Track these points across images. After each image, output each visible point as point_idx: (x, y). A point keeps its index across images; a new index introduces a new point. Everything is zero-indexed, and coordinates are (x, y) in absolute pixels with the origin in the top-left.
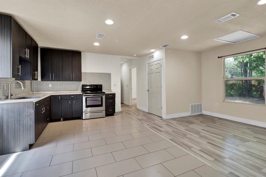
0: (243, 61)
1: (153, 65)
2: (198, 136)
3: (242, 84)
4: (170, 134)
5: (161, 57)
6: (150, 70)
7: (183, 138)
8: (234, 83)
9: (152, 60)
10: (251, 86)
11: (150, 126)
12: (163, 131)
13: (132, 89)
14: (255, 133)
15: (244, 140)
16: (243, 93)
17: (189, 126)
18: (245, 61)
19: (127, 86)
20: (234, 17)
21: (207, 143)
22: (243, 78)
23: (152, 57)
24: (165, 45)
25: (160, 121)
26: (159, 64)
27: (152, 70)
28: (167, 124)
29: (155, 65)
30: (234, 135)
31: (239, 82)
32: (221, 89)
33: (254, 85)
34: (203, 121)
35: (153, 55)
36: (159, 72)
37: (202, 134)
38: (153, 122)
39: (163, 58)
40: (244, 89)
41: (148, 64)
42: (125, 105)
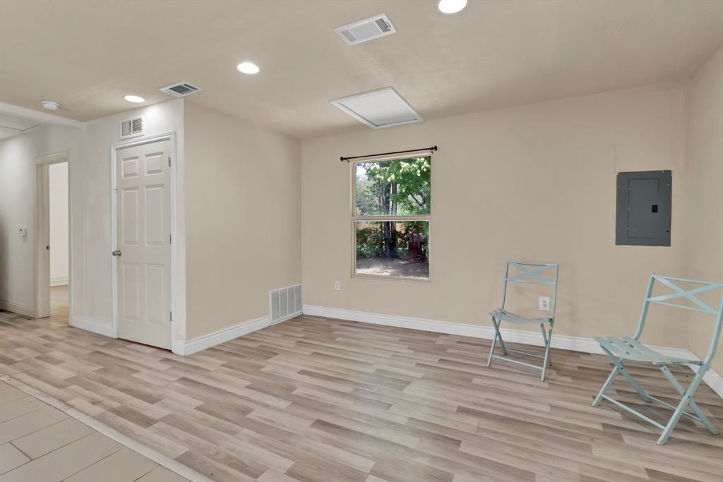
0: (386, 179)
1: (137, 157)
2: (288, 403)
3: (380, 230)
4: (188, 428)
5: (171, 130)
6: (125, 176)
7: (233, 433)
8: (366, 229)
9: (135, 138)
10: (395, 234)
11: (105, 407)
12: (156, 422)
13: (48, 248)
14: (415, 350)
15: (399, 380)
16: (382, 251)
17: (262, 367)
18: (389, 180)
19: (25, 236)
20: (383, 34)
21: (312, 426)
22: (383, 217)
23: (136, 126)
24: (181, 84)
25: (159, 371)
26: (162, 153)
27: (135, 174)
28: (185, 380)
29: (147, 156)
30: (378, 370)
31: (375, 226)
32: (349, 246)
33: (400, 232)
34: (303, 337)
35: (140, 120)
36: (161, 185)
37: (299, 391)
38: (124, 382)
39: (175, 134)
40: (384, 242)
41: (117, 149)
42: (12, 319)
